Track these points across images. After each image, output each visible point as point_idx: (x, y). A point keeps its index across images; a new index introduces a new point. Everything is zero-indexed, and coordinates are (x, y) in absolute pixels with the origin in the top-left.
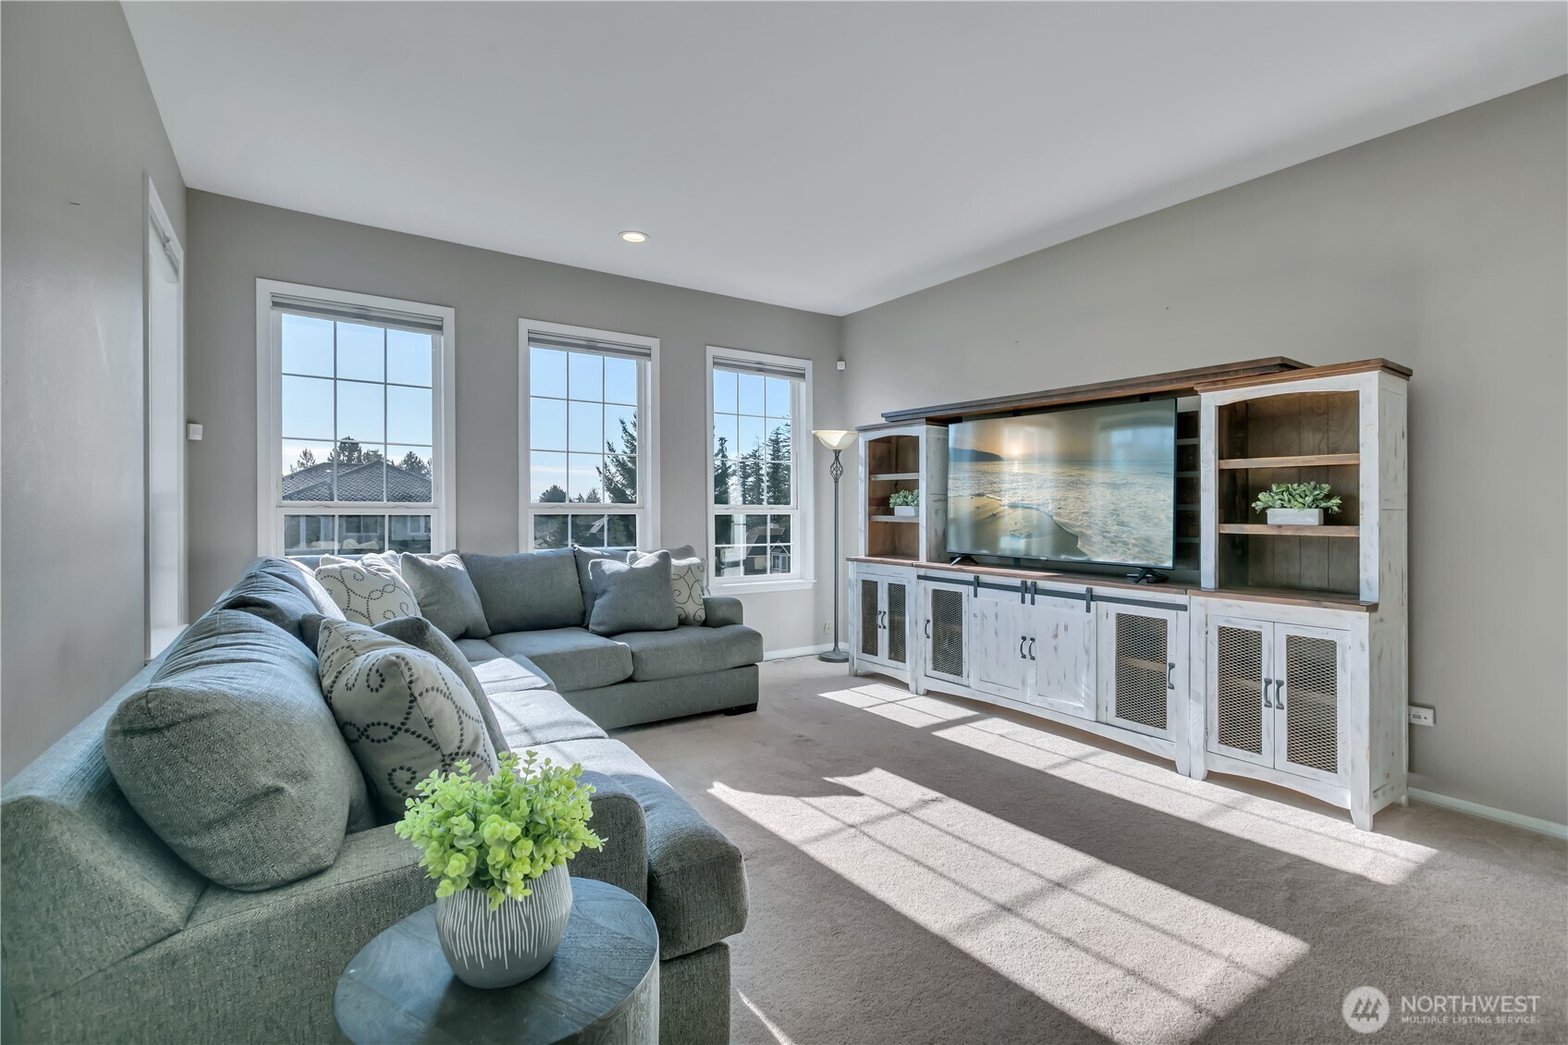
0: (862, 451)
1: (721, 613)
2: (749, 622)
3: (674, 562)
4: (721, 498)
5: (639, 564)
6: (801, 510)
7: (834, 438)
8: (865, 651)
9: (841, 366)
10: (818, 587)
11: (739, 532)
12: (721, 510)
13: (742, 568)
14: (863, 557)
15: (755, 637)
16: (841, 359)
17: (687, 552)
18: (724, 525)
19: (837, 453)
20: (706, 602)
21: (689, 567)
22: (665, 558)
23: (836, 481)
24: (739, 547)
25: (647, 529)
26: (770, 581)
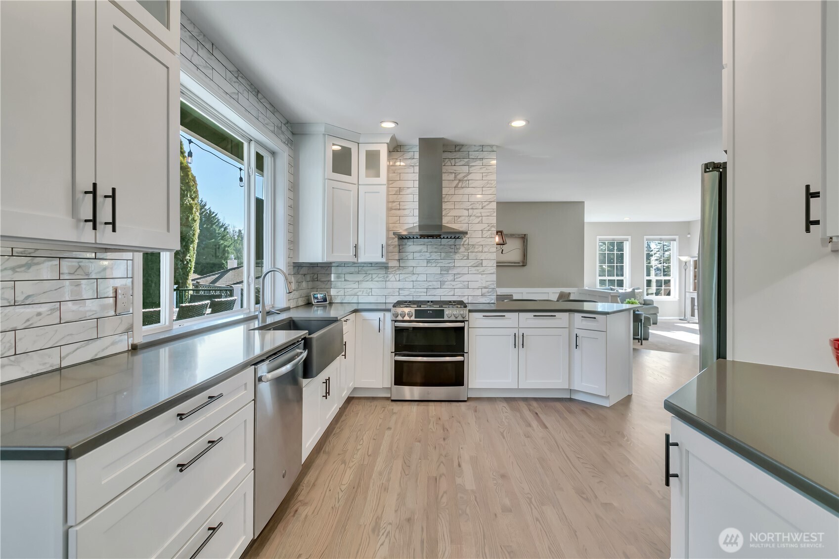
0: (692, 263)
1: (648, 302)
2: (655, 305)
3: (636, 291)
4: (648, 274)
5: (627, 291)
6: (674, 277)
7: (684, 259)
8: (692, 316)
9: (689, 236)
10: (680, 300)
11: (654, 284)
12: (648, 278)
13: (654, 294)
14: (692, 291)
15: (657, 308)
16: (689, 234)
17: (638, 289)
18: (649, 283)
19: (686, 263)
20: (644, 300)
21: (640, 292)
22: (634, 289)
23: (685, 270)
24: (654, 288)
25: (627, 283)
26: (663, 298)
